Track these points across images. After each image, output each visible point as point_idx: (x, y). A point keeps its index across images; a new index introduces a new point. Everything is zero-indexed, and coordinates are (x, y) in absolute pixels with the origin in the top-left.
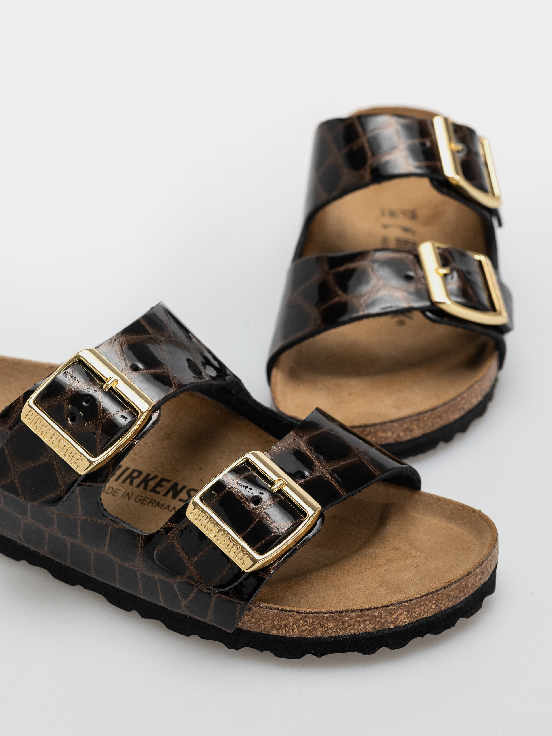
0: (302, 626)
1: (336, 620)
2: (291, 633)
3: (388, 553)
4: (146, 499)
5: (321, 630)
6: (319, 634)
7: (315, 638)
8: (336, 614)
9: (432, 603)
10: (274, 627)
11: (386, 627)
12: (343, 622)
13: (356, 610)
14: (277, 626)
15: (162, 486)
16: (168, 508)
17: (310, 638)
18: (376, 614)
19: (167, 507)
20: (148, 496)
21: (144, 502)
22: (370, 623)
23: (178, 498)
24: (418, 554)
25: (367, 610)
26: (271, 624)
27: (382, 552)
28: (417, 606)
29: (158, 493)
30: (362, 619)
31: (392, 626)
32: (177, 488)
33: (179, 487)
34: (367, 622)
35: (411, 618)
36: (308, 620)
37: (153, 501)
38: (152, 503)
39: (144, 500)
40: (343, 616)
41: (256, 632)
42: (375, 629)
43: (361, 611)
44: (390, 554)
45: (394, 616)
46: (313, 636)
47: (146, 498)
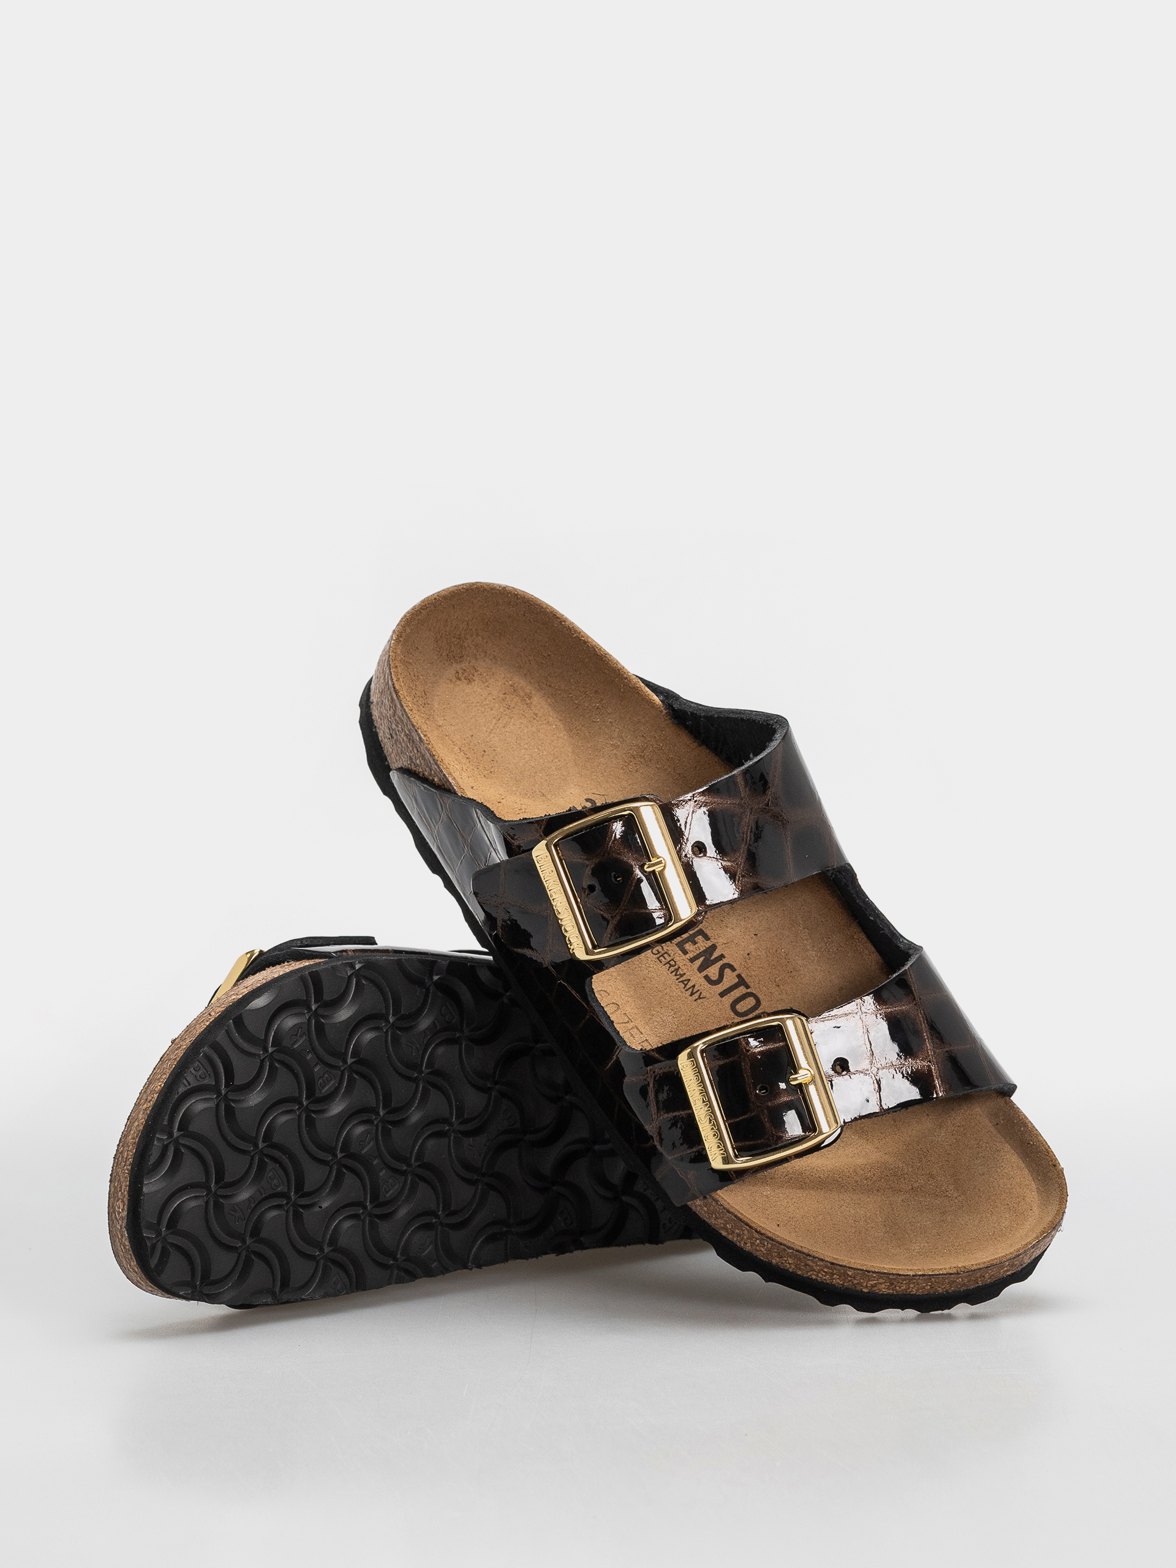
0: (757, 1246)
1: (799, 1259)
2: (742, 1245)
3: (918, 1179)
4: (666, 955)
5: (778, 1259)
6: (774, 1261)
7: (768, 1263)
8: (800, 1254)
9: (927, 1285)
10: (726, 1229)
11: (859, 1288)
12: (806, 1265)
13: (827, 1261)
14: (730, 1230)
15: (695, 943)
16: (686, 982)
17: (763, 1260)
18: (850, 1273)
19: (685, 980)
20: (670, 952)
21: (661, 958)
22: (838, 1278)
23: (704, 973)
24: (956, 1195)
25: (841, 1266)
26: (723, 1224)
27: (912, 1174)
28: (905, 1282)
29: (685, 952)
30: (831, 1271)
31: (865, 1290)
32: (711, 955)
33: (716, 955)
34: (835, 1276)
35: (893, 1290)
36: (766, 1244)
37: (672, 963)
38: (671, 966)
39: (662, 956)
40: (809, 1260)
41: (704, 1220)
42: (843, 1285)
43: (832, 1264)
44: (919, 1181)
45: (872, 1283)
46: (767, 1260)
47: (666, 953)
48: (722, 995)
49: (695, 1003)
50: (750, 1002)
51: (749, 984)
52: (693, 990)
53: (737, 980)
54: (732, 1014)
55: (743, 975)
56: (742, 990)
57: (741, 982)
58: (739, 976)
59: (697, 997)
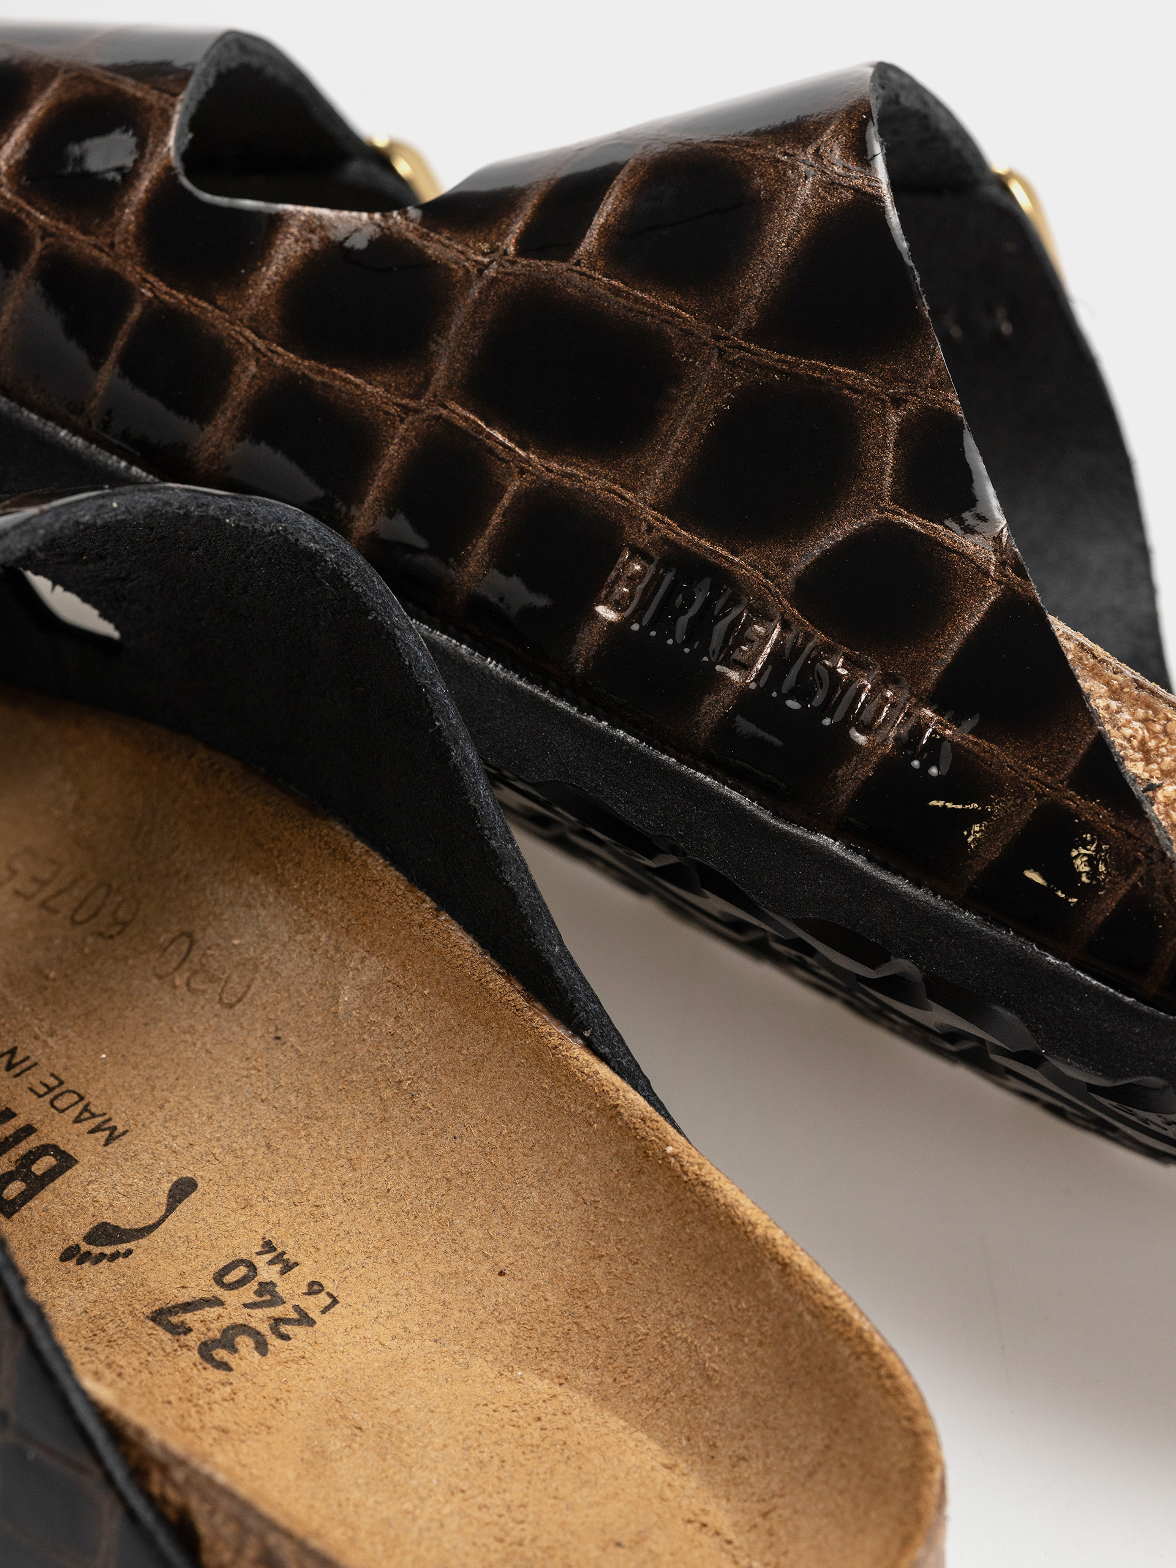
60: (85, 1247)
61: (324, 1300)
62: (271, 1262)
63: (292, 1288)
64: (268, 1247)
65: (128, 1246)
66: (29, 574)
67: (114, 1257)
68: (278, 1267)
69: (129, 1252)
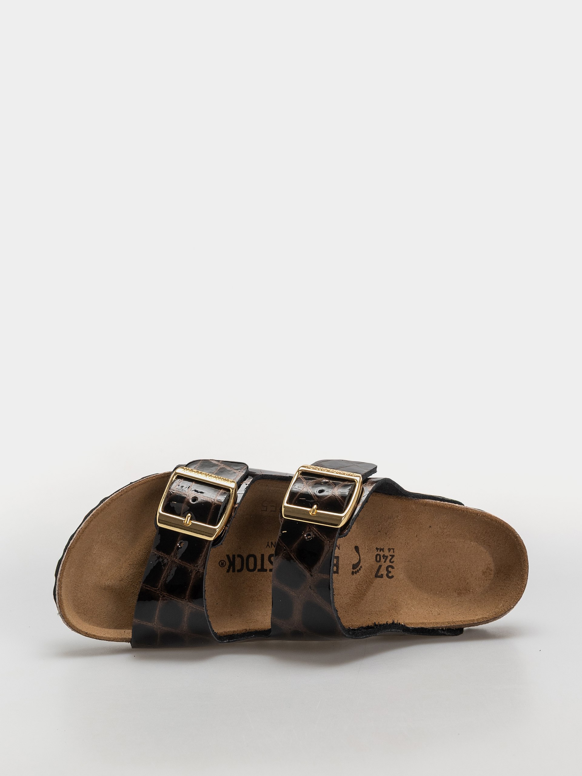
48: (263, 556)
49: (267, 542)
50: (251, 567)
51: (259, 572)
52: (273, 545)
53: (265, 568)
54: (251, 553)
55: (265, 573)
56: (259, 567)
57: (263, 570)
58: (266, 570)
59: (269, 544)
60: (354, 570)
61: (392, 550)
62: (380, 551)
63: (387, 553)
64: (377, 549)
65: (360, 566)
66: (368, 477)
67: (360, 569)
68: (382, 551)
69: (361, 567)
